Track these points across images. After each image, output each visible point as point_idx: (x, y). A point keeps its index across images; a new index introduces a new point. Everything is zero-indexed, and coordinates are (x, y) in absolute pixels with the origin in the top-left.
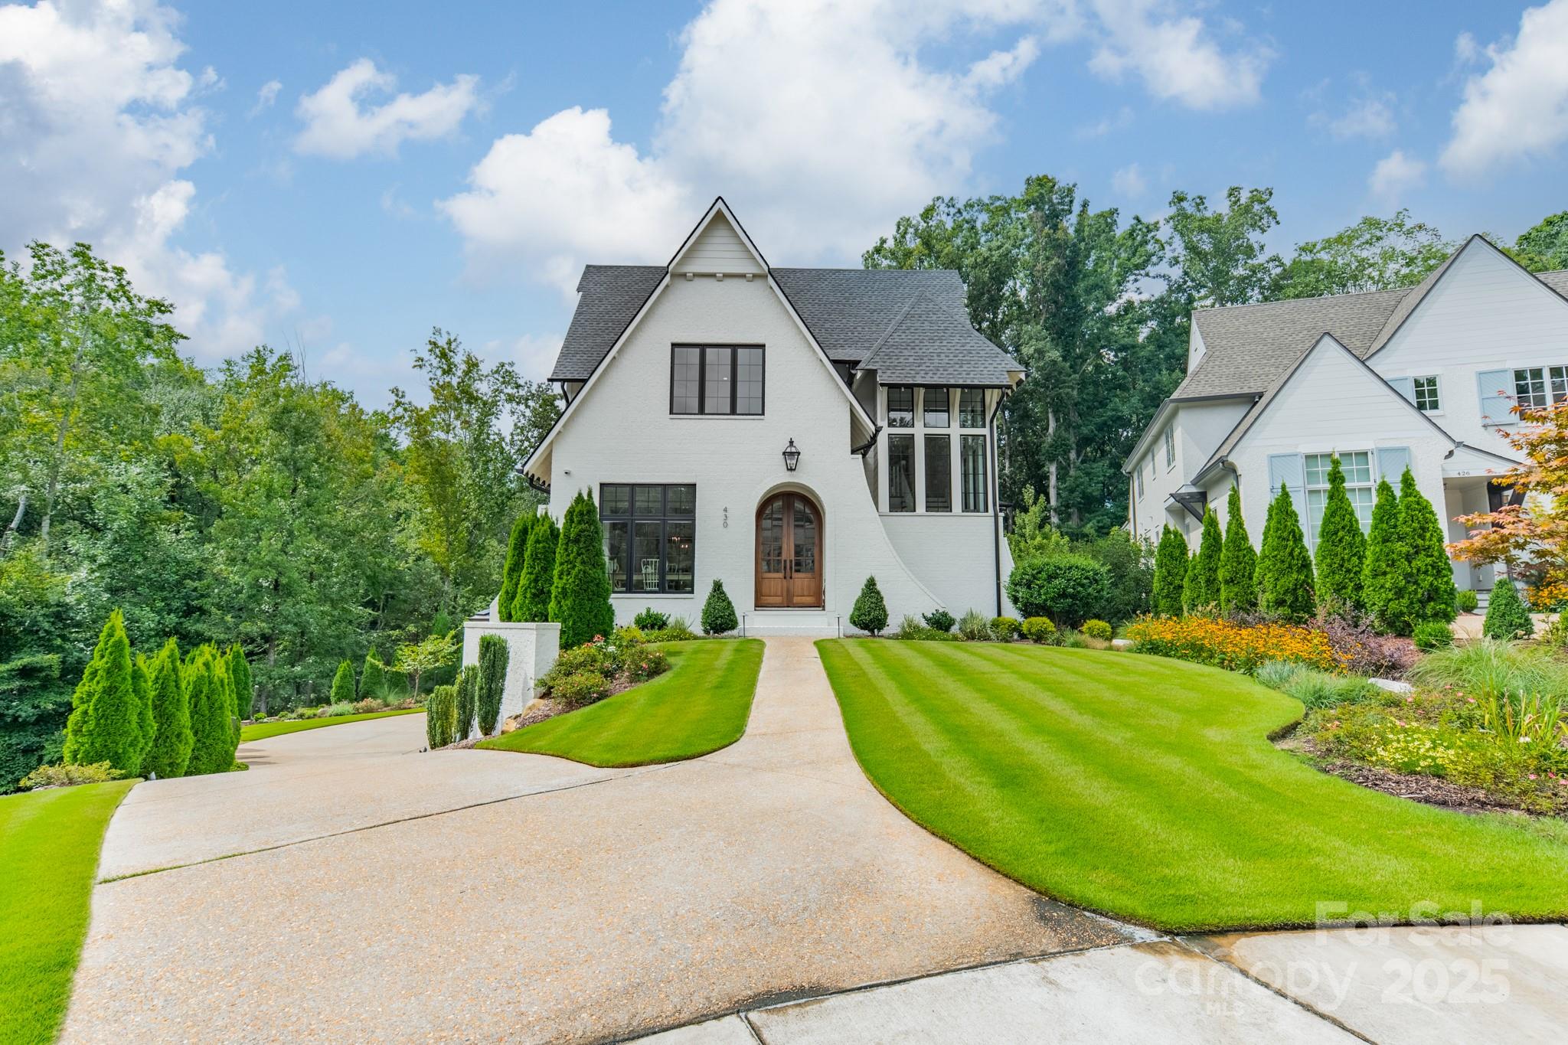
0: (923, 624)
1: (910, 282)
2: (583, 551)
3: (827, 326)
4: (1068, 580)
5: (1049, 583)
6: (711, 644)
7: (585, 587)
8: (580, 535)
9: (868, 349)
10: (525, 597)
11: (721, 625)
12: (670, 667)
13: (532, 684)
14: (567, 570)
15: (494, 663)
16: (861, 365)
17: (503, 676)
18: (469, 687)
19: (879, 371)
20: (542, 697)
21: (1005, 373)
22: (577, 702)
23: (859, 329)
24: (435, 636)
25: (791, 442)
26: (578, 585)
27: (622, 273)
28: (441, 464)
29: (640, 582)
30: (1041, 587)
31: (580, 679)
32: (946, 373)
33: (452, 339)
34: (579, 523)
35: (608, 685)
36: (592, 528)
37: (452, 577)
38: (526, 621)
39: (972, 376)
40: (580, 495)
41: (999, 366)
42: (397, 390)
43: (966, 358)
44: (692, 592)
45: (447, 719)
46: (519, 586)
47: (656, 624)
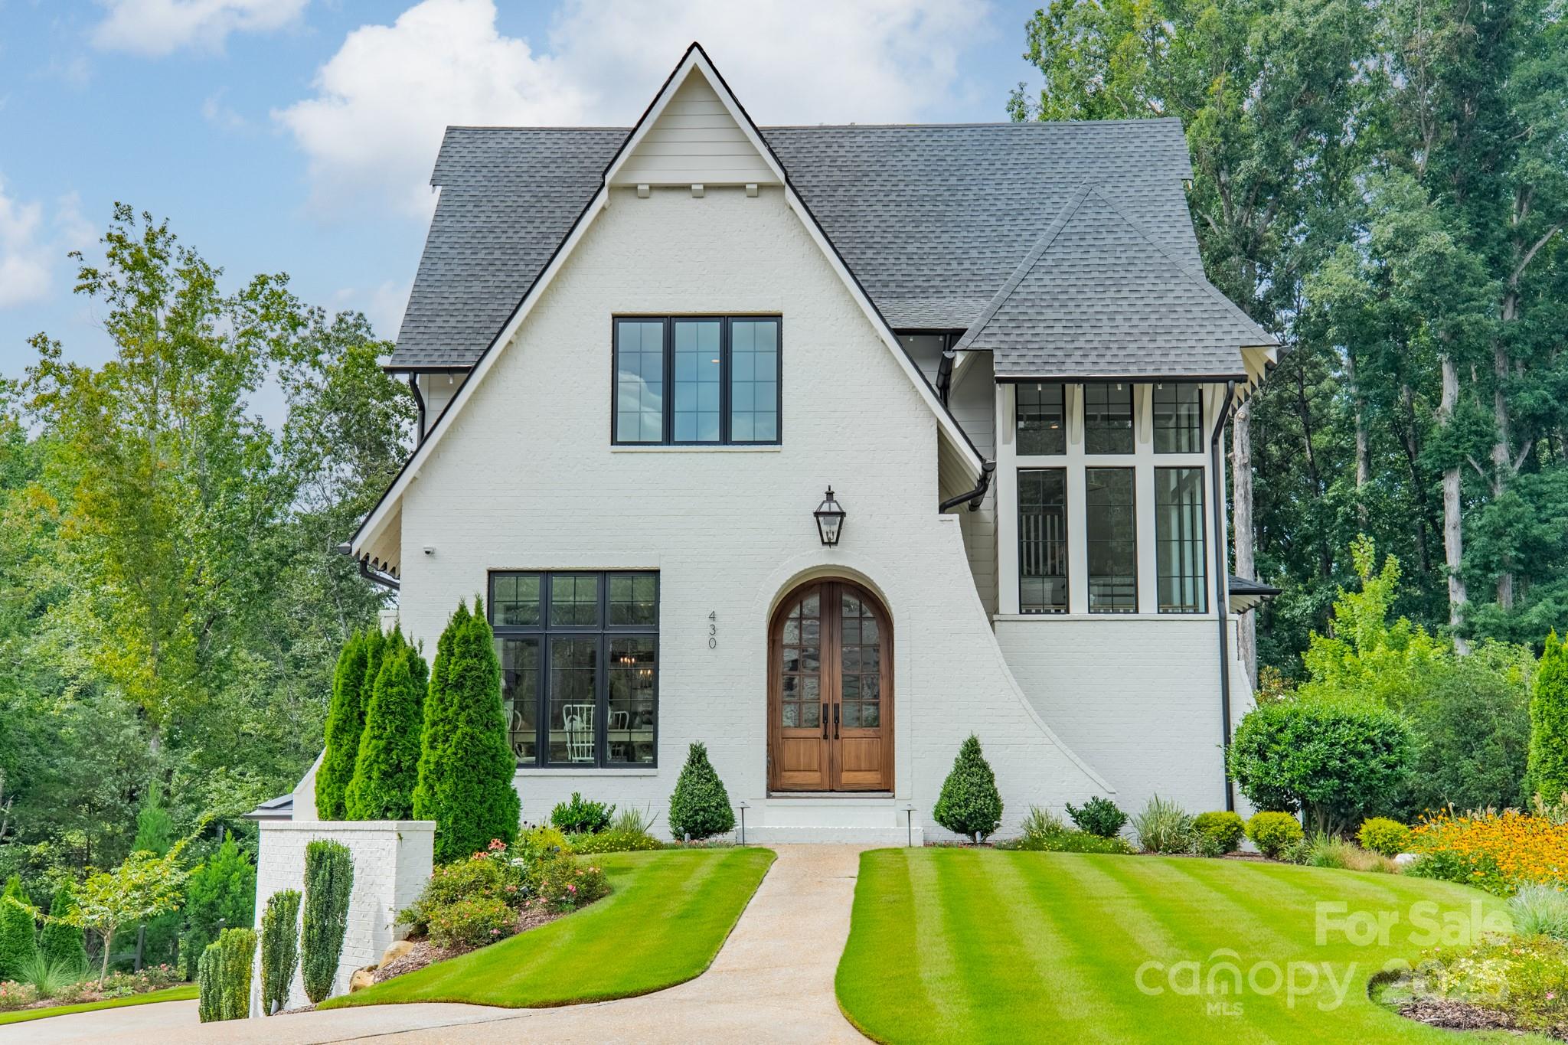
0: (1068, 822)
1: (1080, 148)
2: (470, 702)
3: (911, 249)
4: (1332, 745)
5: (1298, 749)
6: (684, 856)
7: (472, 762)
8: (463, 677)
9: (988, 295)
10: (370, 778)
11: (703, 823)
12: (611, 890)
13: (390, 918)
14: (444, 735)
15: (330, 887)
16: (964, 342)
17: (344, 907)
18: (285, 927)
19: (996, 353)
20: (410, 937)
21: (1237, 351)
22: (467, 942)
23: (974, 253)
24: (144, 853)
25: (830, 495)
26: (461, 759)
27: (517, 144)
28: (142, 495)
29: (561, 747)
30: (1283, 757)
31: (471, 908)
32: (1122, 353)
33: (156, 228)
34: (463, 656)
35: (514, 917)
36: (484, 664)
37: (163, 729)
38: (372, 817)
39: (1172, 358)
40: (462, 608)
41: (1228, 337)
42: (45, 340)
43: (1166, 322)
44: (654, 764)
45: (241, 984)
46: (359, 759)
47: (589, 823)
